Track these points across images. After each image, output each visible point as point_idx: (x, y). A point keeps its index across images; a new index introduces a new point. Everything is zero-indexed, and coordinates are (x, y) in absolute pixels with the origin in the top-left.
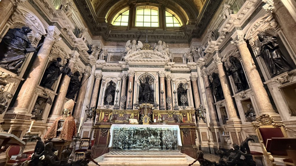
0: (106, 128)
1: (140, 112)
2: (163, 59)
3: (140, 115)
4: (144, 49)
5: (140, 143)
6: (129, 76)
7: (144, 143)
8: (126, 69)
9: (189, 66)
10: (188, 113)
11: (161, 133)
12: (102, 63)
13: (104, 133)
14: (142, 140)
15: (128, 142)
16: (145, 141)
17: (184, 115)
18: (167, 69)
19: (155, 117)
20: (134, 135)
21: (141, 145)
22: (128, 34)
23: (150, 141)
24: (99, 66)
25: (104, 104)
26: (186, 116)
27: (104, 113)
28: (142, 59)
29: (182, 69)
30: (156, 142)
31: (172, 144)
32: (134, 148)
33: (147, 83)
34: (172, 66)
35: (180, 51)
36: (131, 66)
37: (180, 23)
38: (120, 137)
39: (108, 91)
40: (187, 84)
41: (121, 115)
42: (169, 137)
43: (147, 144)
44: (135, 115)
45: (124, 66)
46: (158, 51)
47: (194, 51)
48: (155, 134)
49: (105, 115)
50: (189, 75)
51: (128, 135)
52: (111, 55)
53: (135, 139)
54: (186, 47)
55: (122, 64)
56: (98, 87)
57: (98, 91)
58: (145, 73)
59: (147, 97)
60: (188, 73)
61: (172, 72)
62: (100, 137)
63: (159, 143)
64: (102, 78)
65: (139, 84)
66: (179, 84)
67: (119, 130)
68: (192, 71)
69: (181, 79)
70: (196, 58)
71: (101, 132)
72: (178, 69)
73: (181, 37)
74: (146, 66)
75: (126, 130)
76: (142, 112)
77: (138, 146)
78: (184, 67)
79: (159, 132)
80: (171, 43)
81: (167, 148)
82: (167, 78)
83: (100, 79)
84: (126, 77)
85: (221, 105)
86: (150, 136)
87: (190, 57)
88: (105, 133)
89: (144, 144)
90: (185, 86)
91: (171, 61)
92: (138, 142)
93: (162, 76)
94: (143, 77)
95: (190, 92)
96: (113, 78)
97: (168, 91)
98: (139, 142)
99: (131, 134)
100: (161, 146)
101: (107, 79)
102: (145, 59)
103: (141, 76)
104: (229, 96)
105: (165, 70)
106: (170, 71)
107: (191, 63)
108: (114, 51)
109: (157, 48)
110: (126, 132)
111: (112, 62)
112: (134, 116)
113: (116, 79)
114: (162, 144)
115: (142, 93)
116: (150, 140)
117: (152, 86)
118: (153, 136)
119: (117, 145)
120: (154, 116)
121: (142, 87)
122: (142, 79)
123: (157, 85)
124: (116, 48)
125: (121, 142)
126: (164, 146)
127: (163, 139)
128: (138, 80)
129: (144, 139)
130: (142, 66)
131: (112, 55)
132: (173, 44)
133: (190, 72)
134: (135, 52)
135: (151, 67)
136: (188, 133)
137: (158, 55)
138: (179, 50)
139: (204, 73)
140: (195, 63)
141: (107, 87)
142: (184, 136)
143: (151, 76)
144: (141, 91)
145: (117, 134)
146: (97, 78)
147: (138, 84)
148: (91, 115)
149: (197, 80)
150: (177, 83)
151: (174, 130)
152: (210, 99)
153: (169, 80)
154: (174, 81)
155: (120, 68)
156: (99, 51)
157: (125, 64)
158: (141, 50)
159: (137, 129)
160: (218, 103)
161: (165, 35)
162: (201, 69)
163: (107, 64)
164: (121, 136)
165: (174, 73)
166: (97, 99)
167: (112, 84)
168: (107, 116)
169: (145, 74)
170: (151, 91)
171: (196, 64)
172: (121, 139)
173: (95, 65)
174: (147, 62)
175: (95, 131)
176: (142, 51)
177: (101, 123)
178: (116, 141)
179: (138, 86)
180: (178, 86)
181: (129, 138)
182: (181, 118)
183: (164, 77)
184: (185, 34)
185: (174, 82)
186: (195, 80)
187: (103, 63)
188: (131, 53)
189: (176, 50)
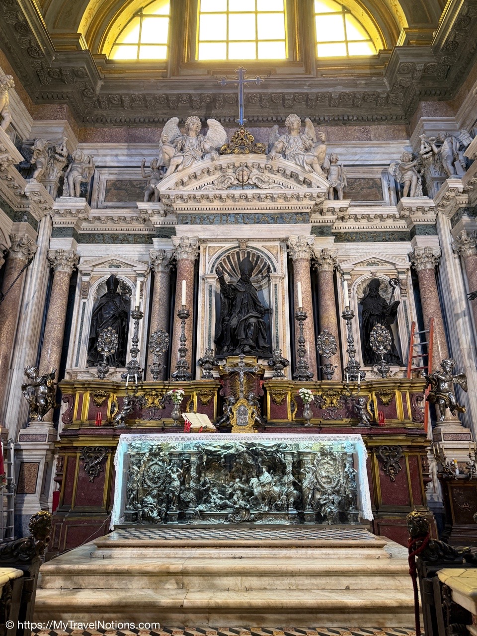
0: (99, 450)
1: (219, 389)
2: (303, 190)
3: (222, 400)
4: (231, 153)
5: (221, 499)
6: (178, 258)
7: (235, 497)
8: (167, 233)
9: (407, 213)
10: (396, 391)
11: (298, 465)
12: (74, 211)
13: (92, 467)
14: (230, 490)
15: (179, 496)
16: (239, 492)
17: (385, 400)
18: (320, 227)
19: (274, 406)
20: (199, 472)
21: (224, 507)
22: (168, 92)
23: (257, 491)
24: (63, 219)
25: (88, 361)
26: (392, 403)
27: (91, 394)
28: (224, 193)
29: (378, 226)
30: (281, 494)
31: (339, 503)
32: (202, 515)
33: (245, 280)
34: (341, 214)
35: (370, 153)
36: (186, 219)
37: (371, 40)
38: (151, 479)
39: (102, 315)
40: (397, 281)
41: (150, 401)
42: (328, 477)
43: (248, 501)
44: (204, 400)
45: (157, 221)
46: (285, 156)
47: (427, 153)
48: (276, 467)
49: (93, 402)
50: (406, 247)
51: (178, 471)
52: (105, 176)
53: (203, 485)
54: (394, 138)
55: (150, 212)
56: (65, 302)
57: (64, 314)
58: (235, 244)
59: (246, 335)
60: (402, 240)
61: (340, 237)
62: (78, 478)
63: (292, 500)
64: (78, 266)
65: (216, 287)
66: (365, 285)
67: (147, 454)
68: (417, 232)
69: (376, 264)
70: (434, 179)
71: (81, 463)
72: (363, 225)
73: (377, 97)
74: (240, 220)
75: (171, 454)
76: (228, 390)
77: (215, 511)
78: (388, 217)
79: (289, 459)
80: (336, 125)
81: (320, 519)
82: (321, 262)
83: (68, 270)
84: (166, 262)
86: (259, 474)
87: (411, 177)
88: (97, 464)
89: (235, 503)
90: (390, 290)
91: (336, 197)
92: (214, 497)
93: (302, 255)
94: (230, 262)
95: (409, 311)
96: (118, 266)
97: (323, 310)
98: (219, 495)
99: (190, 466)
100: (297, 508)
101: (96, 269)
102: (237, 192)
103: (222, 258)
105: (312, 233)
106: (333, 234)
107: (414, 201)
108: (118, 162)
109: (280, 146)
110: (170, 461)
111: (110, 204)
112: (199, 401)
113: (130, 270)
114: (299, 503)
115: (227, 318)
116: (259, 489)
117: (265, 292)
118: (266, 474)
119: (139, 505)
120: (273, 401)
121: (229, 299)
122: (228, 267)
123: (283, 288)
124: (125, 152)
125: (153, 497)
126: (309, 511)
127: (306, 483)
128: (212, 272)
129: (238, 484)
130: (224, 218)
131: (112, 177)
132: (344, 128)
133: (409, 236)
134: (198, 166)
135: (258, 223)
136: (396, 462)
137: (284, 174)
138: (366, 150)
139: (464, 237)
140: (431, 201)
141: (96, 300)
142: (383, 474)
143: (258, 257)
144: (222, 313)
145: (139, 467)
146: (60, 269)
147: (214, 289)
148: (42, 402)
149: (437, 268)
150: (359, 280)
151: (345, 454)
153: (326, 268)
154: (348, 273)
155: (142, 226)
156: (62, 165)
157: (162, 212)
158: (222, 157)
159: (209, 448)
161: (314, 90)
162: (454, 221)
163: (94, 212)
164: (154, 473)
165: (349, 241)
166: (61, 344)
167: (116, 288)
168: (101, 405)
169: (237, 250)
170: (260, 312)
171: (431, 203)
172: (153, 486)
173: (48, 217)
174: (242, 204)
175: (61, 459)
176: (224, 160)
177: (80, 432)
178: (135, 492)
179: (210, 296)
180: (361, 291)
181: (182, 483)
182: (373, 411)
183: (308, 257)
184: (390, 84)
185: (346, 277)
186: (429, 266)
187: (78, 212)
188: (180, 167)
189: (358, 150)
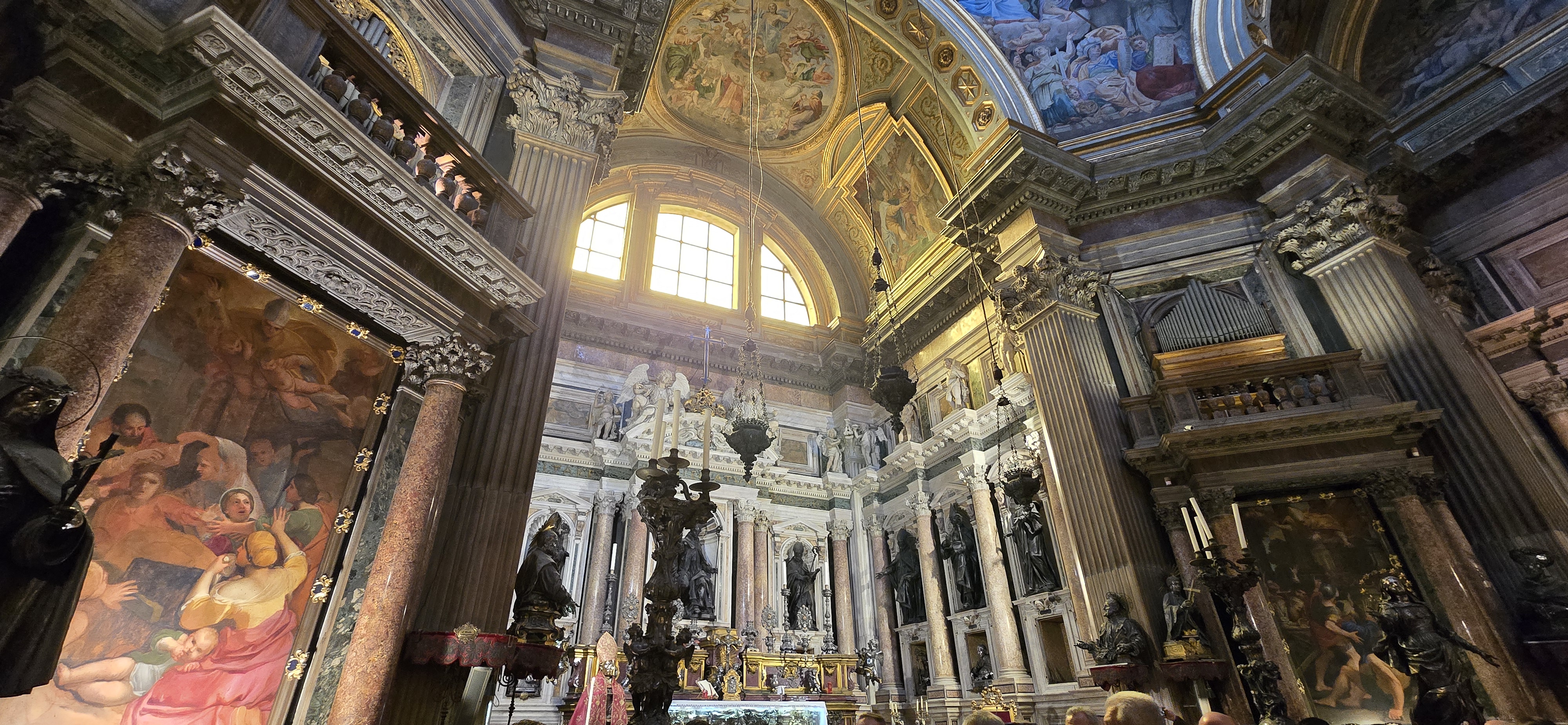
4: (695, 411)
9: (830, 486)
22: (628, 322)
29: (805, 493)
33: (695, 536)
34: (778, 479)
35: (800, 417)
37: (805, 305)
40: (818, 549)
44: (695, 669)
45: (609, 459)
47: (849, 435)
50: (825, 515)
54: (820, 407)
55: (605, 450)
60: (823, 508)
61: (777, 499)
66: (791, 548)
68: (836, 503)
69: (802, 529)
70: (853, 461)
72: (793, 490)
73: (812, 368)
76: (714, 660)
78: (814, 486)
82: (758, 522)
84: (613, 504)
85: (915, 638)
87: (834, 453)
93: (748, 518)
96: (558, 501)
102: (700, 451)
104: (941, 615)
105: (757, 497)
106: (770, 496)
107: (836, 477)
113: (571, 506)
123: (728, 547)
124: (571, 370)
132: (780, 387)
133: (830, 505)
138: (797, 413)
139: (874, 520)
149: (849, 541)
152: (884, 613)
153: (763, 529)
154: (778, 535)
155: (591, 461)
157: (618, 453)
158: (686, 413)
159: (715, 714)
160: (907, 631)
162: (866, 502)
165: (781, 503)
170: (707, 572)
171: (850, 481)
176: (688, 416)
182: (820, 680)
183: (752, 518)
185: (777, 539)
186: (843, 537)
188: (651, 419)
189: (790, 412)
